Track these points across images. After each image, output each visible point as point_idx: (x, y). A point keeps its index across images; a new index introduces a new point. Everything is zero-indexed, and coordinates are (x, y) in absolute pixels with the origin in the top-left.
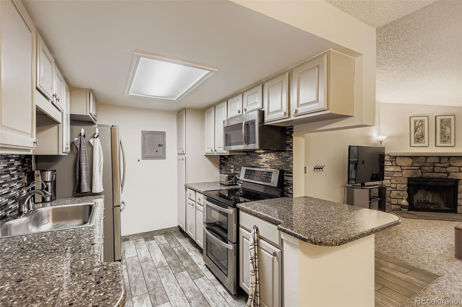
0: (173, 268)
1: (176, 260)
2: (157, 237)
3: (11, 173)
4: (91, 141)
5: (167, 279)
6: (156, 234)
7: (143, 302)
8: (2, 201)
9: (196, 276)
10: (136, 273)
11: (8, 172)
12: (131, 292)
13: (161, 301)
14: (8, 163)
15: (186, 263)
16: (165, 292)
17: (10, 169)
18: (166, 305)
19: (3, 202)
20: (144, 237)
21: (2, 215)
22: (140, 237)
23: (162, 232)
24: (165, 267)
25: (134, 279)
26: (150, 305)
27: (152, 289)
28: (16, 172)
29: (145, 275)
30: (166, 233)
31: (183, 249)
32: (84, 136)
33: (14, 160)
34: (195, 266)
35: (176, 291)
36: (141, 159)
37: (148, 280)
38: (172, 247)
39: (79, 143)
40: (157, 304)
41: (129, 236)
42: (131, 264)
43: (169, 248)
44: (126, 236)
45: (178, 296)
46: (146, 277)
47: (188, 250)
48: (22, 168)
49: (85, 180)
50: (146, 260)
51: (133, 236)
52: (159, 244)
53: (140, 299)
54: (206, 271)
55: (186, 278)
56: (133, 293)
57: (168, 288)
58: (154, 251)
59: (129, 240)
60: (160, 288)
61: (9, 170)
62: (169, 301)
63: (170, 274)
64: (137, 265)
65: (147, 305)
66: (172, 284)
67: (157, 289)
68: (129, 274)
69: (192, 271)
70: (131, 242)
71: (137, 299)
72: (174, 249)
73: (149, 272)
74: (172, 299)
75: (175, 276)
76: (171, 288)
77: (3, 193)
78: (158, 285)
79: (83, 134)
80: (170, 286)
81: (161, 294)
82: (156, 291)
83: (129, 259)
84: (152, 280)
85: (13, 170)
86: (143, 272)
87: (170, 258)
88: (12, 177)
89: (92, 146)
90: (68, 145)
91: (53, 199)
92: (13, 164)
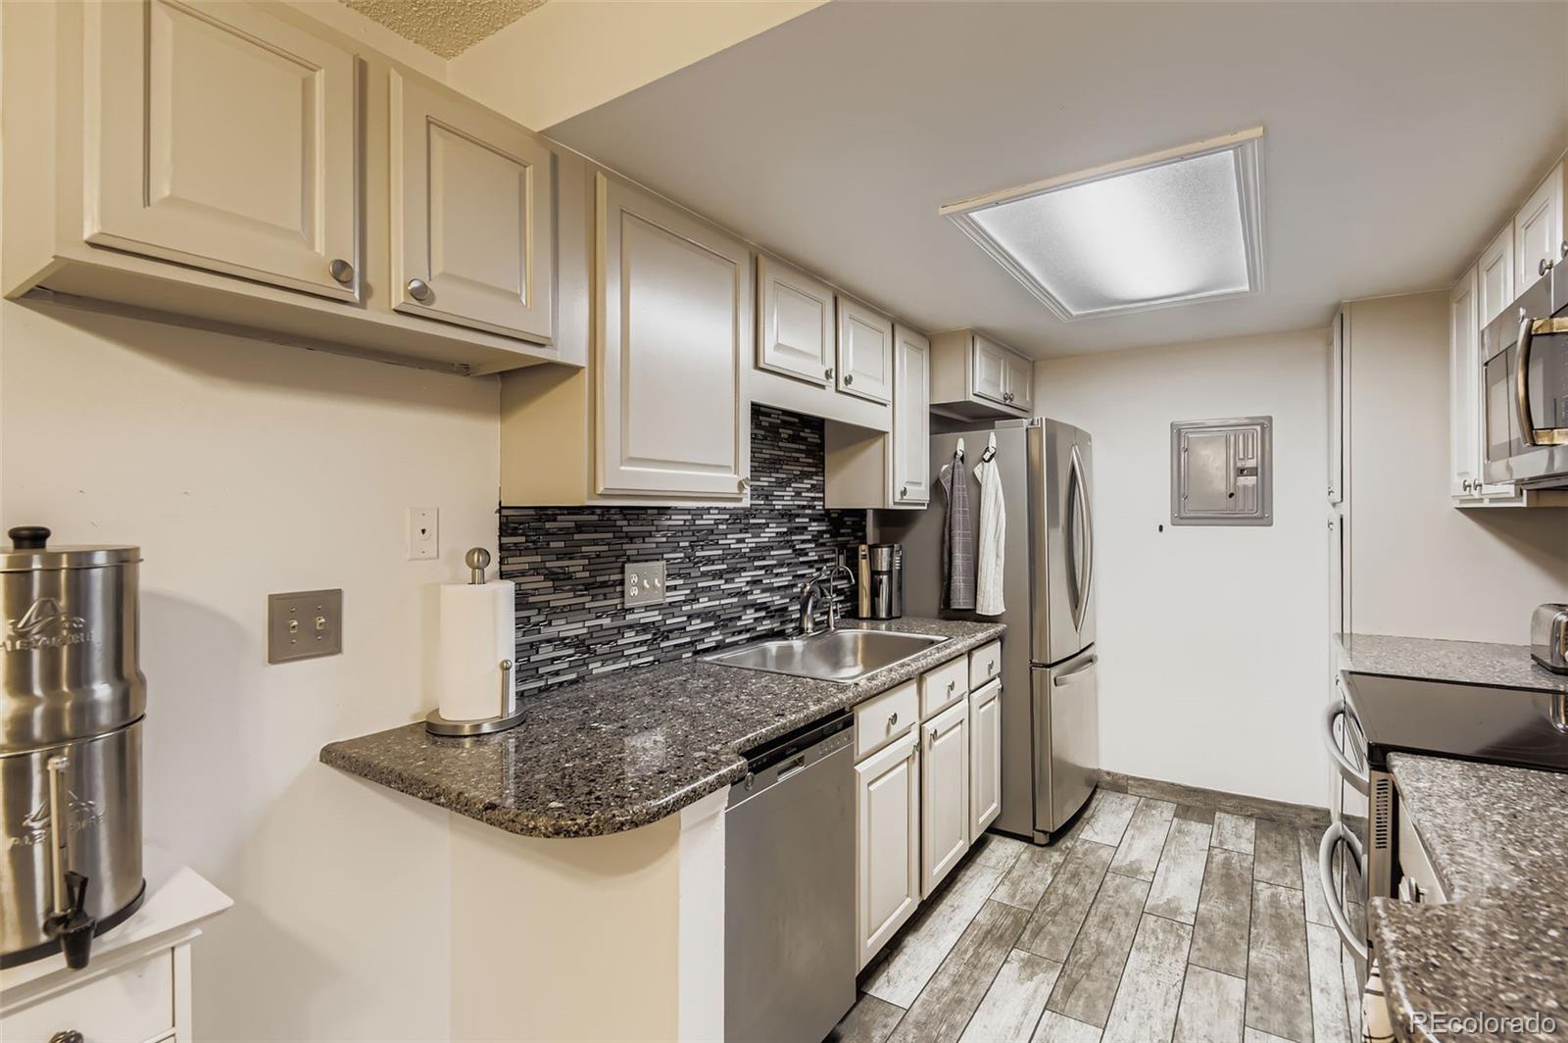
0: (1200, 943)
1: (1235, 924)
2: (1227, 822)
3: (797, 547)
4: (977, 471)
5: (1151, 965)
6: (1228, 809)
7: (1030, 978)
8: (773, 601)
9: (1268, 1021)
10: (1073, 892)
11: (790, 545)
12: (1023, 932)
13: (1080, 1009)
14: (789, 525)
15: (1265, 954)
16: (1113, 994)
17: (794, 538)
18: (1082, 1031)
19: (776, 603)
20: (1180, 800)
21: (773, 629)
22: (1166, 798)
23: (1256, 811)
24: (1177, 925)
25: (1054, 904)
26: (1042, 997)
27: (1082, 960)
28: (813, 545)
29: (1093, 912)
30: (1271, 820)
31: (1296, 902)
32: (962, 459)
33: (807, 520)
34: (1295, 987)
35: (1150, 1017)
36: (1170, 524)
37: (1092, 930)
38: (1257, 876)
39: (949, 477)
40: (1063, 1010)
41: (1128, 778)
42: (1079, 861)
43: (1240, 875)
44: (1117, 774)
45: (1145, 1033)
46: (1093, 920)
47: (1319, 915)
48: (831, 537)
49: (961, 578)
50: (1133, 871)
51: (1142, 783)
52: (1214, 842)
53: (1031, 965)
54: (1334, 1031)
55: (1225, 1003)
56: (1025, 937)
57: (1134, 991)
58: (1179, 860)
59: (1127, 793)
60: (1108, 973)
61: (793, 541)
62: (1104, 1030)
63: (1173, 954)
64: (1092, 873)
65: (1036, 991)
66: (1154, 986)
67: (1094, 971)
68: (1055, 883)
69: (1266, 996)
70: (1132, 800)
71: (1023, 960)
72: (1260, 886)
73: (1114, 910)
74: (1115, 1029)
75: (1185, 972)
76: (1141, 995)
77: (775, 585)
78: (1109, 962)
79: (960, 454)
80: (1144, 990)
81: (1098, 991)
82: (1088, 975)
83: (1087, 845)
84: (1102, 939)
85: (803, 542)
86: (1095, 898)
87: (1216, 908)
88: (800, 555)
89: (979, 485)
90: (920, 484)
91: (894, 615)
92: (803, 529)
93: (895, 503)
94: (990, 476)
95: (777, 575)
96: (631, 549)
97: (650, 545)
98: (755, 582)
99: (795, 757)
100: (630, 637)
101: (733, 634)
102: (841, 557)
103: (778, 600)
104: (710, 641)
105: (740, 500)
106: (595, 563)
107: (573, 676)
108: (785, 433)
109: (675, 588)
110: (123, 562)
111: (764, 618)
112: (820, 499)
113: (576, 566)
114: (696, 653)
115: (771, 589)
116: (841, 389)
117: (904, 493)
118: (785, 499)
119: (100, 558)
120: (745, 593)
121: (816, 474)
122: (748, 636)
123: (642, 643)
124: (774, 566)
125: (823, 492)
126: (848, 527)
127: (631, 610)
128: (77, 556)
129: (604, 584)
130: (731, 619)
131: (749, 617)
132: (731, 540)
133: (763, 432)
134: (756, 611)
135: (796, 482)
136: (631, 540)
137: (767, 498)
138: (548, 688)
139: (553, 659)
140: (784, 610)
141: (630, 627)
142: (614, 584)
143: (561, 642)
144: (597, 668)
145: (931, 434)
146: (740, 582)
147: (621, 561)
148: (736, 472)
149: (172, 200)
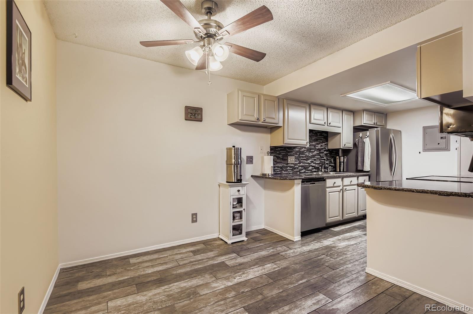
4: (364, 140)
11: (320, 155)
14: (319, 152)
28: (325, 156)
32: (361, 138)
36: (422, 152)
39: (358, 141)
48: (330, 155)
49: (360, 163)
79: (361, 136)
85: (323, 155)
88: (322, 158)
89: (365, 143)
90: (350, 143)
91: (345, 171)
92: (323, 153)
93: (343, 147)
94: (367, 141)
95: (316, 161)
96: (289, 154)
97: (292, 154)
98: (312, 162)
99: (314, 182)
100: (289, 168)
101: (307, 171)
102: (332, 159)
103: (317, 166)
104: (303, 171)
105: (307, 145)
106: (283, 156)
107: (280, 172)
108: (318, 134)
109: (296, 161)
110: (241, 148)
111: (314, 169)
112: (327, 147)
113: (280, 156)
114: (300, 173)
115: (315, 163)
116: (328, 125)
117: (345, 145)
118: (319, 147)
119: (239, 148)
120: (310, 164)
121: (326, 142)
122: (310, 171)
123: (291, 169)
124: (316, 159)
125: (328, 145)
126: (334, 153)
127: (289, 164)
128: (236, 148)
129: (284, 159)
130: (307, 168)
131: (311, 168)
132: (307, 154)
133: (314, 134)
134: (312, 167)
135: (321, 143)
136: (289, 153)
137: (314, 146)
138: (276, 173)
139: (277, 169)
140: (318, 168)
141: (289, 166)
142: (286, 159)
143: (278, 167)
144: (283, 172)
145: (353, 132)
146: (309, 161)
147: (287, 156)
148: (306, 141)
149: (245, 115)
